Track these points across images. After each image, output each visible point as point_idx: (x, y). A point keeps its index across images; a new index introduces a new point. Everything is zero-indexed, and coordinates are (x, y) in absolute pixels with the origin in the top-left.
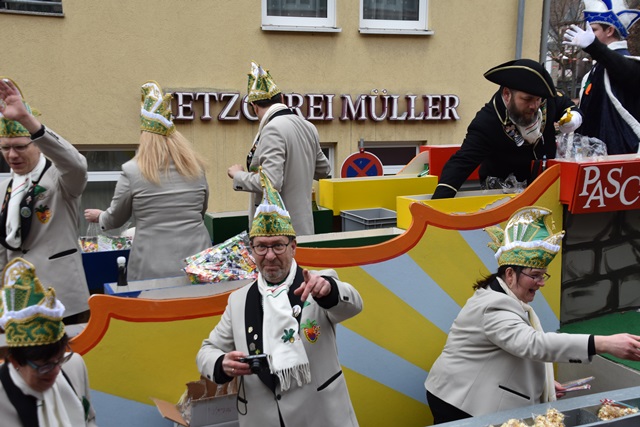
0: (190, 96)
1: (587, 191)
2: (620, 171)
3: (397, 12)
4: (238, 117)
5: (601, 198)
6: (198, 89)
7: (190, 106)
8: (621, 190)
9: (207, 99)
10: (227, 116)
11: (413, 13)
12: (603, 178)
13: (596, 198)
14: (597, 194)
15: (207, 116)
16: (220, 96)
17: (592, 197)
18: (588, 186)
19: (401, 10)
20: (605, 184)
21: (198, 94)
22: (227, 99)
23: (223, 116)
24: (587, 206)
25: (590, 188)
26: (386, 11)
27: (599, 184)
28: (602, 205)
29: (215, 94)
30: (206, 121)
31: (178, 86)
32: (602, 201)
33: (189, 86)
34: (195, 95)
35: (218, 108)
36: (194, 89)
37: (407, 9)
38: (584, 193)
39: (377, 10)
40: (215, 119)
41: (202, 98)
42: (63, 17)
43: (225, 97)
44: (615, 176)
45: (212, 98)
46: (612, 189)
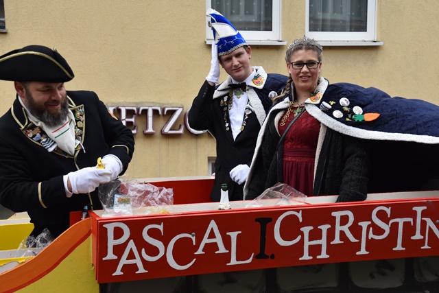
0: (133, 111)
1: (114, 253)
2: (161, 227)
3: (344, 21)
4: (181, 131)
5: (138, 261)
6: (142, 103)
7: (133, 120)
8: (167, 252)
9: (150, 113)
10: (171, 130)
11: (361, 21)
12: (136, 236)
13: (131, 262)
14: (131, 256)
15: (150, 130)
16: (163, 110)
17: (124, 261)
18: (115, 247)
19: (348, 19)
20: (141, 244)
21: (141, 109)
22: (172, 113)
23: (167, 130)
24: (118, 272)
25: (119, 250)
26: (333, 21)
27: (132, 245)
28: (141, 270)
29: (159, 109)
30: (150, 135)
31: (121, 101)
32: (140, 265)
33: (131, 101)
34: (138, 110)
35: (161, 122)
36: (137, 103)
37: (354, 18)
38: (111, 256)
39: (324, 20)
40: (158, 133)
41: (145, 112)
42: (5, 33)
43: (168, 111)
44: (153, 233)
45: (155, 112)
46: (153, 251)
